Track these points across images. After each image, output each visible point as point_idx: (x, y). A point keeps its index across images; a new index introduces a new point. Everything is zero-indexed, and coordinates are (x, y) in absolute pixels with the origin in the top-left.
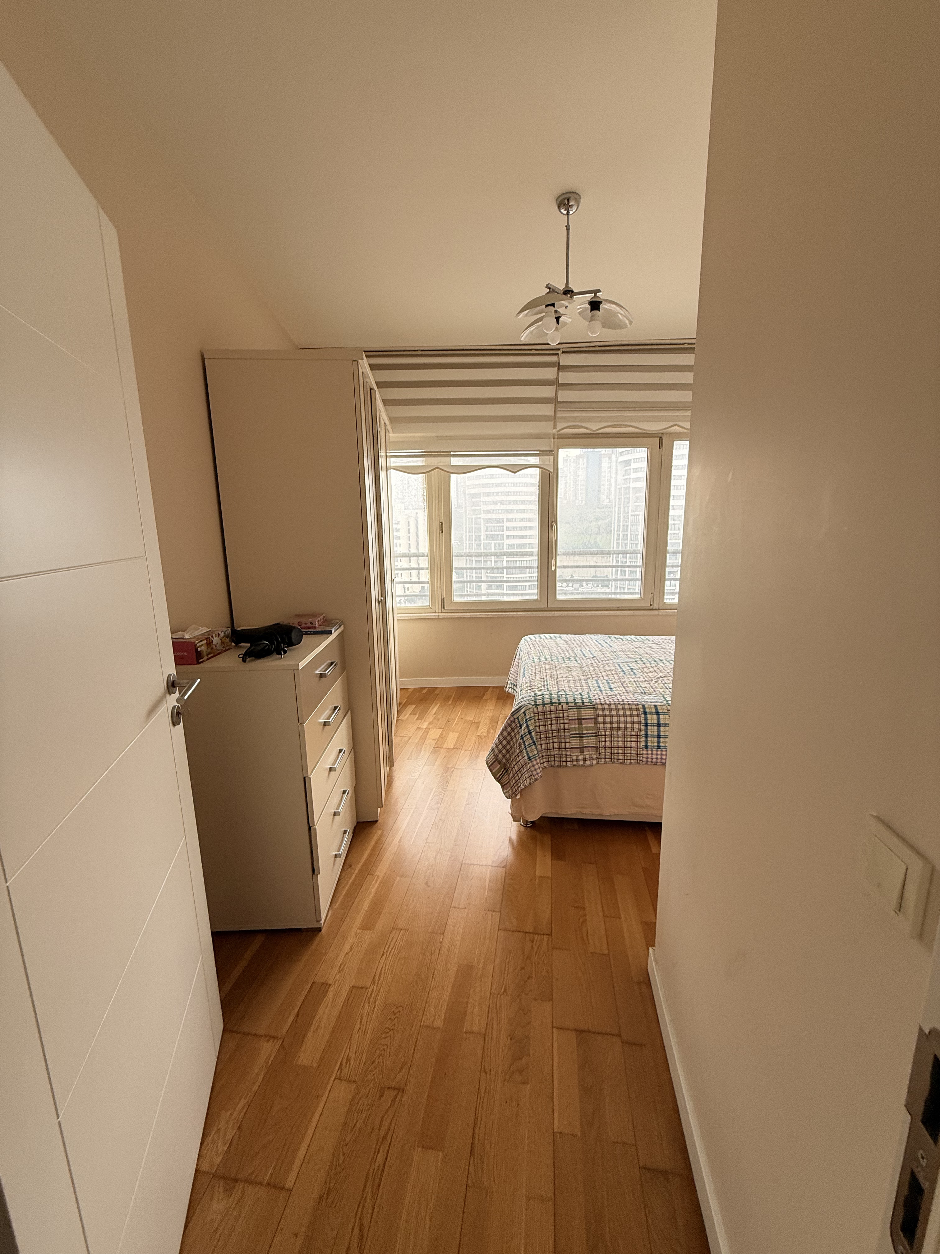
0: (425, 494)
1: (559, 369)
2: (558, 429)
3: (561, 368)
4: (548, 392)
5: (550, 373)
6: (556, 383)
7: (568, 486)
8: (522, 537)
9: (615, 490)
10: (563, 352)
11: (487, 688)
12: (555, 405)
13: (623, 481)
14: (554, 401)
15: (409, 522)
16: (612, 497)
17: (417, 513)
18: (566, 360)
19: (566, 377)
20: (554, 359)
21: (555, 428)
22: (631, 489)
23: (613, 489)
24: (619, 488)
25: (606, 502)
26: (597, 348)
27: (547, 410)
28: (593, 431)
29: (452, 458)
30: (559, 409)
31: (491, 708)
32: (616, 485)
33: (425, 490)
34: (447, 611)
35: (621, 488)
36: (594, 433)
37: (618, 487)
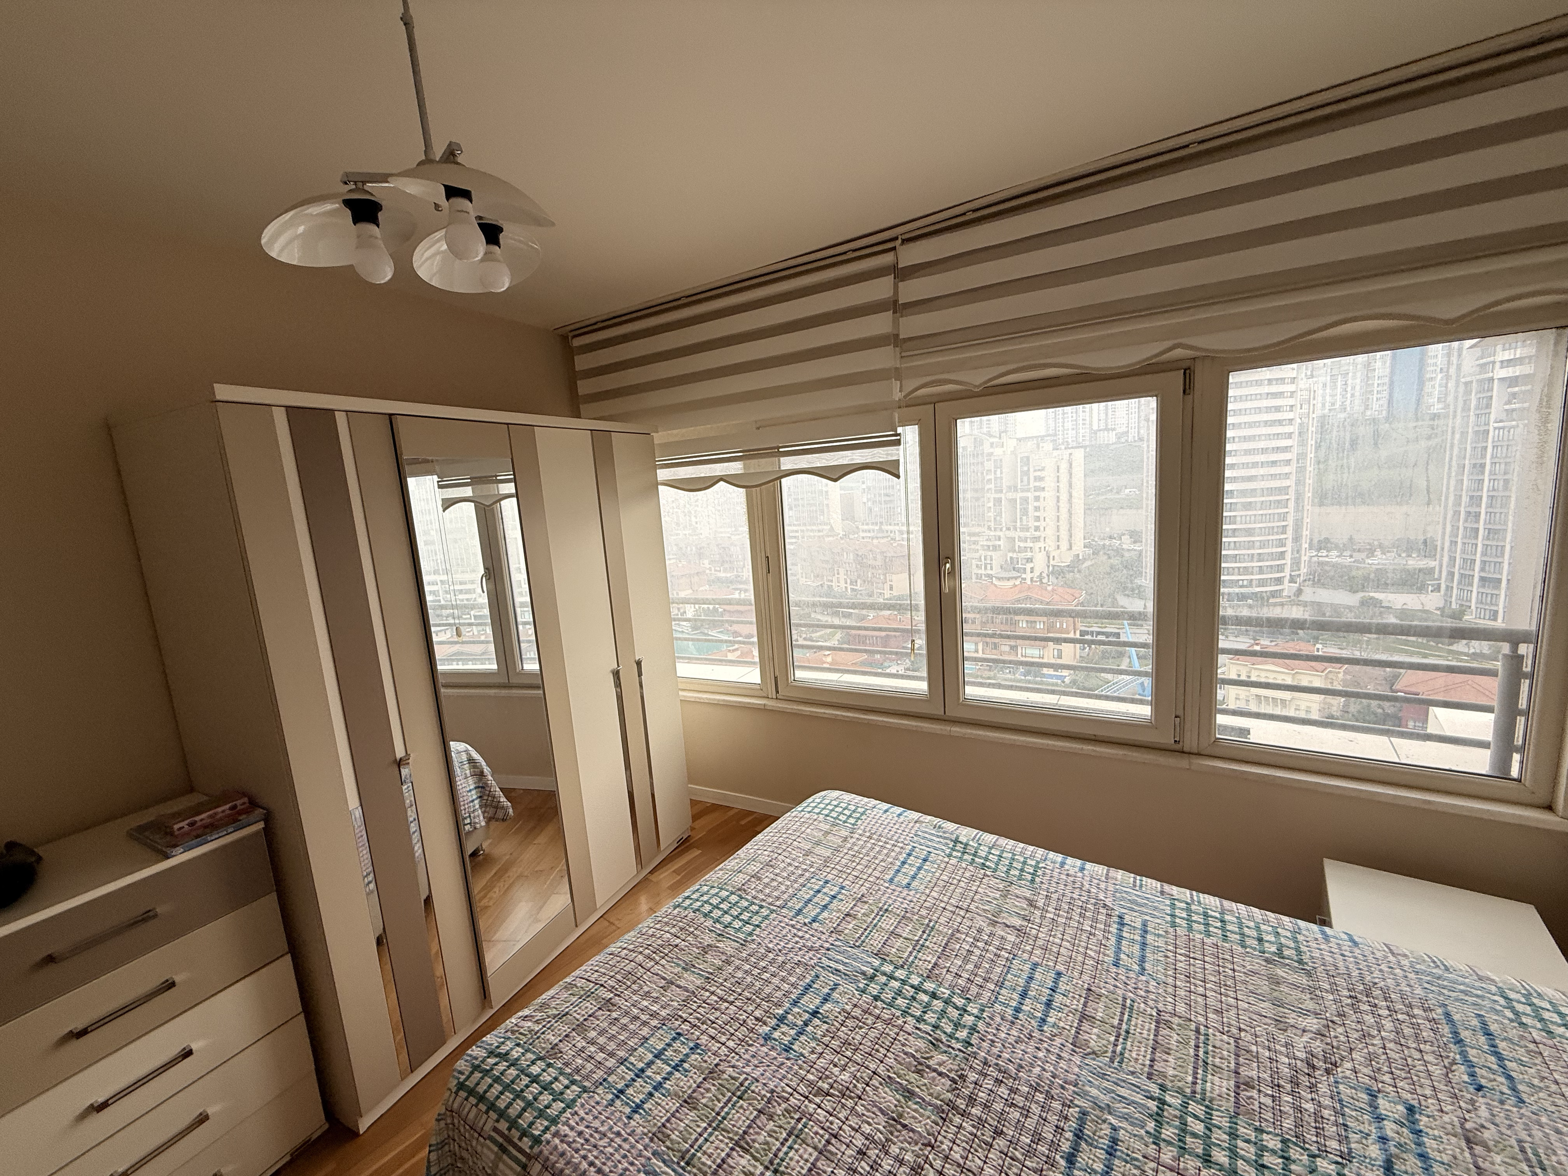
1: (897, 277)
2: (907, 391)
3: (900, 274)
4: (880, 324)
5: (879, 290)
6: (895, 306)
7: (1349, 389)
8: (1250, 479)
9: (1457, 386)
10: (904, 241)
12: (896, 347)
13: (1478, 369)
14: (894, 340)
15: (1058, 467)
16: (1450, 399)
17: (1071, 454)
18: (911, 255)
19: (912, 290)
20: (887, 259)
21: (899, 390)
22: (1496, 381)
23: (1451, 385)
24: (1466, 384)
25: (1437, 408)
26: (971, 216)
27: (880, 358)
30: (904, 354)
32: (1458, 376)
35: (1472, 382)
37: (1463, 380)
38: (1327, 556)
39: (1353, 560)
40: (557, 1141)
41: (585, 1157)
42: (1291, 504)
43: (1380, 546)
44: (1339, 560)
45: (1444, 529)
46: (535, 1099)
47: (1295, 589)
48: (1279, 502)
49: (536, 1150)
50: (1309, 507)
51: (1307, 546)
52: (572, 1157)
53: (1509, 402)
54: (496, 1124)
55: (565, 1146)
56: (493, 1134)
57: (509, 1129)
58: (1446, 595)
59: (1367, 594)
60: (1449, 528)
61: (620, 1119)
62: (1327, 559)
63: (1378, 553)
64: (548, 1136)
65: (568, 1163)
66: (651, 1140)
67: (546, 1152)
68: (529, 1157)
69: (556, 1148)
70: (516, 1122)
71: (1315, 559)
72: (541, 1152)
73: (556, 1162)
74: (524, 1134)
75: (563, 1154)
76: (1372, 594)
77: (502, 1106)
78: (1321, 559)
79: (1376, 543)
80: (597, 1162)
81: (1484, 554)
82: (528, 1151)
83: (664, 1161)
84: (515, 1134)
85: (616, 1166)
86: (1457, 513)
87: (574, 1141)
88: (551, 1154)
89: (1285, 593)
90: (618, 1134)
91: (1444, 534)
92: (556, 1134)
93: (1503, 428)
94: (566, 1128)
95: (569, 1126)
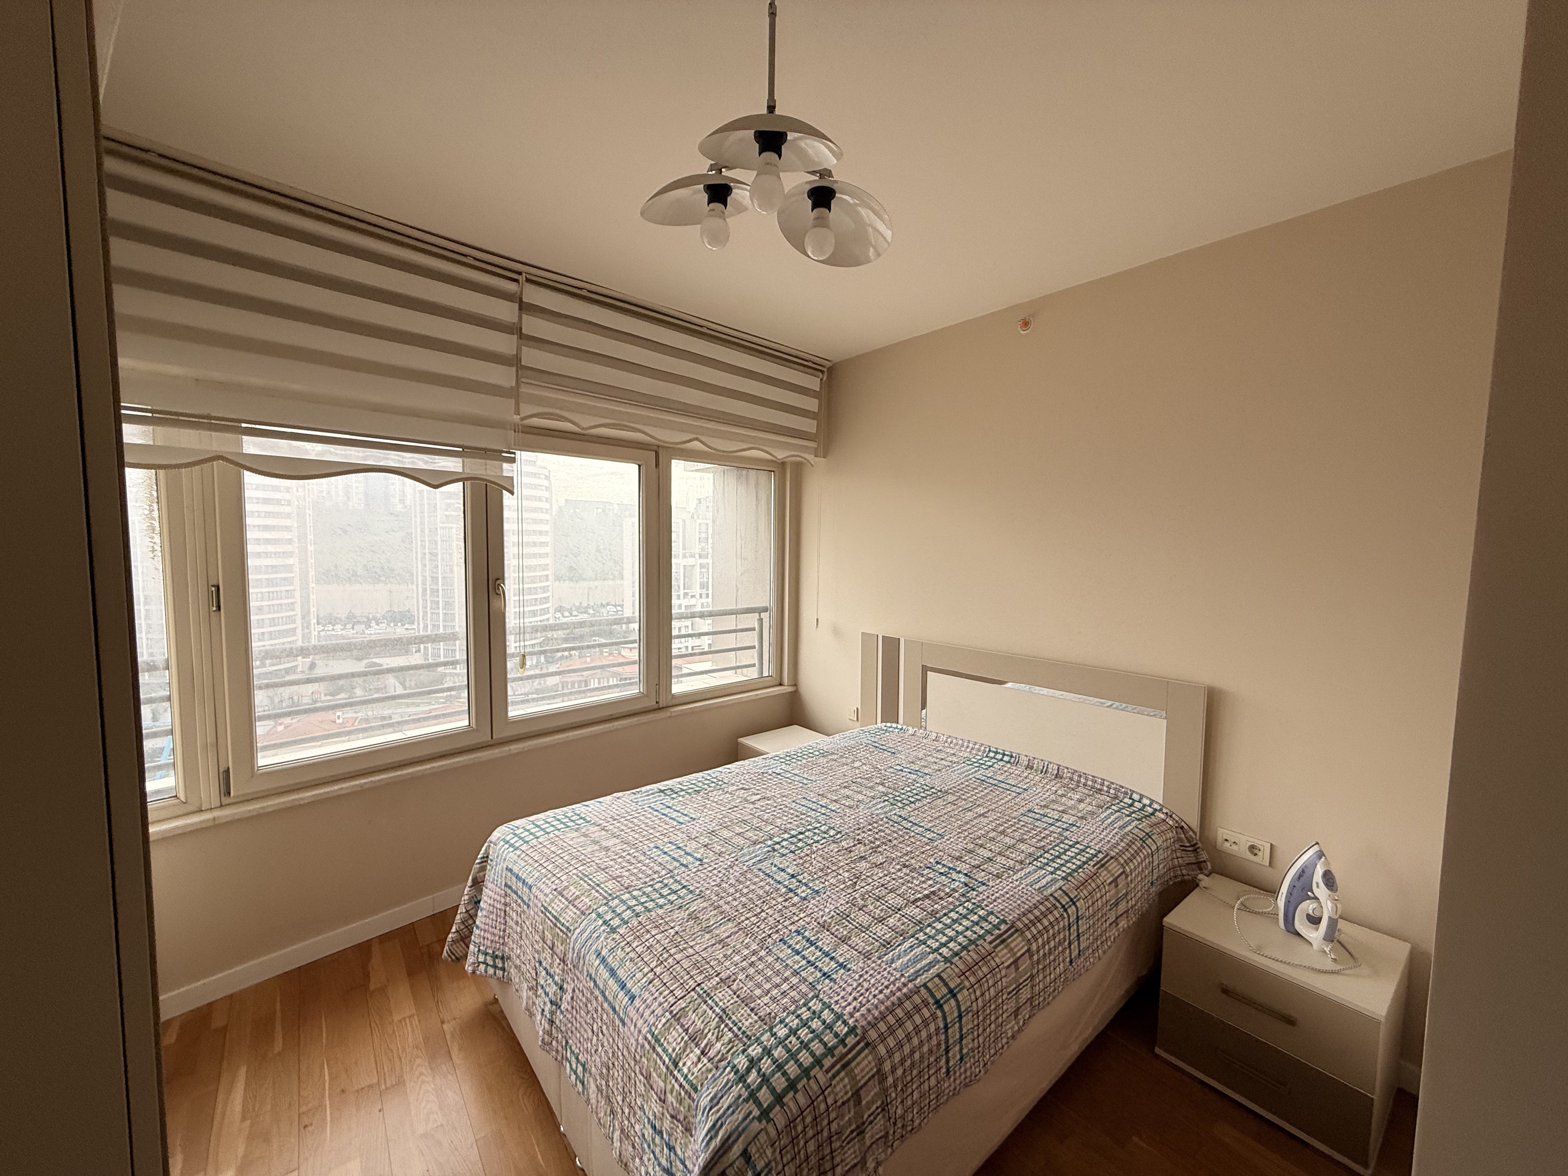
0: (156, 514)
1: (520, 309)
2: (522, 416)
3: (524, 307)
4: (503, 344)
5: (506, 311)
6: (517, 331)
10: (528, 280)
11: (363, 949)
12: (517, 371)
14: (515, 363)
18: (535, 296)
19: (533, 325)
20: (512, 287)
21: (517, 413)
27: (503, 376)
28: (583, 429)
29: (245, 438)
30: (523, 380)
31: (408, 1013)
33: (155, 506)
34: (235, 800)
36: (583, 432)
38: (333, 630)
39: (354, 632)
40: (857, 1015)
41: (875, 996)
42: (297, 582)
43: (374, 618)
44: (344, 632)
45: (418, 602)
46: (813, 1032)
47: (308, 665)
48: (285, 579)
49: (859, 1031)
50: (314, 585)
51: (315, 621)
52: (873, 1004)
53: (446, 510)
54: (824, 1069)
55: (863, 1009)
56: (830, 1074)
57: (833, 1056)
58: (424, 654)
59: (370, 660)
60: (421, 602)
61: (849, 975)
62: (333, 633)
63: (373, 624)
64: (851, 1022)
65: (876, 1007)
66: (869, 959)
67: (864, 1023)
68: (863, 1038)
69: (863, 1015)
70: (830, 1049)
71: (322, 634)
72: (862, 1027)
73: (873, 1015)
74: (842, 1041)
75: (869, 1010)
76: (374, 660)
77: (811, 1060)
78: (328, 633)
79: (371, 616)
80: (880, 988)
81: (445, 621)
82: (858, 1038)
83: (885, 955)
84: (841, 1050)
85: (886, 978)
86: (425, 590)
87: (860, 1003)
88: (866, 1019)
89: (300, 669)
90: (861, 976)
91: (418, 606)
92: (851, 1015)
93: (446, 528)
94: (848, 1008)
95: (846, 1006)
